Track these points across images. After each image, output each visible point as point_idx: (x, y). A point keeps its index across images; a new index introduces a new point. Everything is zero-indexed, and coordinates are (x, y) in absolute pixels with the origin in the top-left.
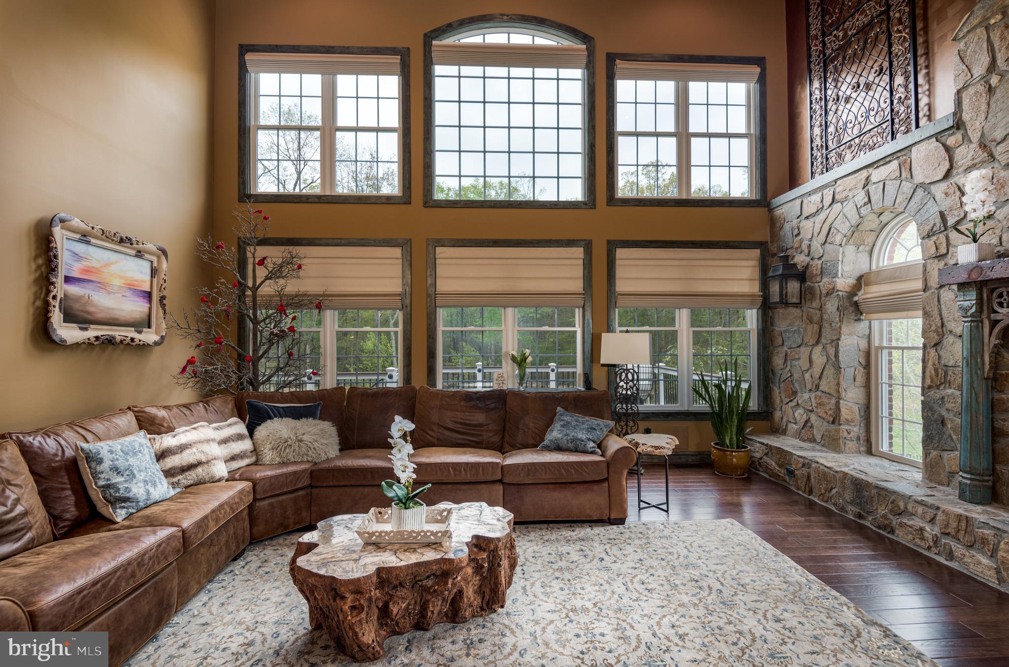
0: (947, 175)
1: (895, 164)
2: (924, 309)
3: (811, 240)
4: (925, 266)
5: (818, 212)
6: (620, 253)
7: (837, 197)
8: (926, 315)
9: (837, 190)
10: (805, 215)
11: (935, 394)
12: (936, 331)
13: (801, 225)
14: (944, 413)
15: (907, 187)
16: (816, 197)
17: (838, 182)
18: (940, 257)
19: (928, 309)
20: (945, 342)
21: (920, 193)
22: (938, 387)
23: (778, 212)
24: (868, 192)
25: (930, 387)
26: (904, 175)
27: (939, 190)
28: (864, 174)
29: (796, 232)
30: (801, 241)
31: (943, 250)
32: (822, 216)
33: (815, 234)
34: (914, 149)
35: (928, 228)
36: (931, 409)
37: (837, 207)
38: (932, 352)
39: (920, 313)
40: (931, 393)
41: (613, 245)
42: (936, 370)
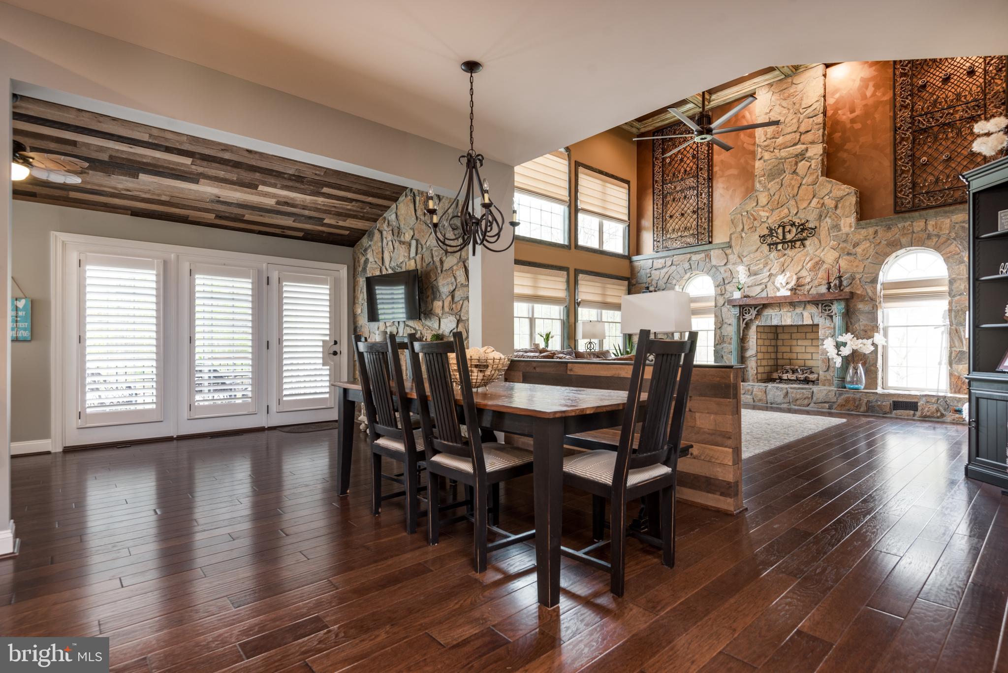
0: (725, 265)
1: (703, 255)
2: (715, 314)
3: (658, 280)
4: (716, 298)
5: (663, 268)
6: (581, 276)
7: (674, 263)
8: (716, 316)
9: (675, 260)
10: (654, 268)
11: (719, 347)
12: (720, 323)
13: (652, 272)
14: (723, 353)
15: (709, 265)
16: (663, 261)
17: (675, 256)
18: (722, 295)
19: (717, 314)
20: (723, 327)
21: (714, 269)
22: (720, 344)
23: (636, 264)
24: (690, 263)
25: (717, 344)
26: (707, 260)
27: (722, 270)
28: (688, 256)
29: (649, 275)
30: (652, 280)
31: (723, 292)
32: (665, 270)
33: (661, 278)
34: (712, 251)
35: (718, 283)
36: (717, 352)
37: (674, 268)
38: (719, 331)
39: (714, 315)
40: (718, 346)
41: (577, 272)
42: (720, 337)
